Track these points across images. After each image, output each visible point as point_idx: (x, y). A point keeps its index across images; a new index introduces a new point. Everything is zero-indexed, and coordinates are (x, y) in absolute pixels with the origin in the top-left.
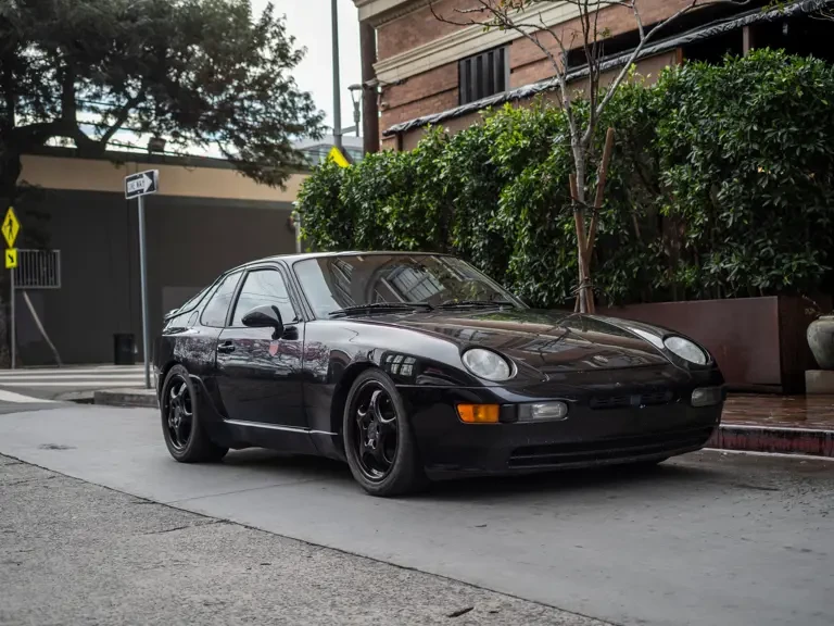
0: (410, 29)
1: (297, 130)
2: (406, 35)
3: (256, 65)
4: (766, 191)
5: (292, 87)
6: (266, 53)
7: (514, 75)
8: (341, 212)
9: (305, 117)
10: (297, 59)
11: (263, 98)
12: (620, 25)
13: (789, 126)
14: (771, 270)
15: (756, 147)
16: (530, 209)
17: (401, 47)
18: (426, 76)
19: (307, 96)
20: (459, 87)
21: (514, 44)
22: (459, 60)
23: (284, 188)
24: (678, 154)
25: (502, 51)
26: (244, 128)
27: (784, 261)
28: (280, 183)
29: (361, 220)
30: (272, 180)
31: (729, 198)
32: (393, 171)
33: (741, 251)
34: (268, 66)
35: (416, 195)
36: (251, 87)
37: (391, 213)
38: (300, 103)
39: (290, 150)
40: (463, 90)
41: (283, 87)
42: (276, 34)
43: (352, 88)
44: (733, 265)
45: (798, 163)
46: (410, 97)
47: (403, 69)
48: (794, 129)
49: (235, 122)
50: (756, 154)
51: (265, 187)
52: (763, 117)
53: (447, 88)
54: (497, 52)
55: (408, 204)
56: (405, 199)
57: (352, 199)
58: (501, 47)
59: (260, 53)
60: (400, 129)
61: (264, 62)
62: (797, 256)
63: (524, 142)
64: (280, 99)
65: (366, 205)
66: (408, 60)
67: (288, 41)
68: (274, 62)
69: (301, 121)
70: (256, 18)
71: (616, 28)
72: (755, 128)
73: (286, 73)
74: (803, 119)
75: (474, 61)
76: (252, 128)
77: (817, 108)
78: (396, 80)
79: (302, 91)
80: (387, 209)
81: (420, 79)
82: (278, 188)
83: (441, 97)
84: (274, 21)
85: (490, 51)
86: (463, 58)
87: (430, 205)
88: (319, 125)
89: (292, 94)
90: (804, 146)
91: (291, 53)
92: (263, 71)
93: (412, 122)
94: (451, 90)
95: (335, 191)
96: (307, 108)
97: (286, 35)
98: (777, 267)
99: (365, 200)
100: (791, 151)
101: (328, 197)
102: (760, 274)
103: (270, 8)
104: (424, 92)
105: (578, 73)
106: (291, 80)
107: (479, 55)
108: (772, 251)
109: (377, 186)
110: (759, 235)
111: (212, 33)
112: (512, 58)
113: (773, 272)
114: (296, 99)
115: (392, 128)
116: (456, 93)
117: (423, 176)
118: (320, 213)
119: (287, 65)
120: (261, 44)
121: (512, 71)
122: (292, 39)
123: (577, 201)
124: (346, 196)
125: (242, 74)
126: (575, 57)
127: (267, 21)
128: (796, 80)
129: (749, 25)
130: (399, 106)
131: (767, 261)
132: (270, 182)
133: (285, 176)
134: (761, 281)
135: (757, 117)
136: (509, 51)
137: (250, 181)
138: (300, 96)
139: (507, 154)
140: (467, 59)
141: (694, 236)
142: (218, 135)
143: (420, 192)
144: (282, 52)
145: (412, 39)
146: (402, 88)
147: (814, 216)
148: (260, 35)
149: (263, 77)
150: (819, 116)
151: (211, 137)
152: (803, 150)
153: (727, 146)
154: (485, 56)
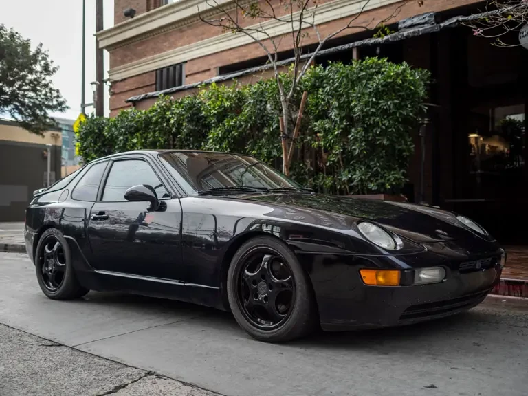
0: (129, 53)
1: (52, 108)
2: (126, 56)
3: (31, 73)
4: (379, 135)
5: (51, 85)
6: (38, 67)
7: (188, 79)
8: (103, 142)
9: (57, 101)
10: (54, 71)
11: (34, 90)
12: (249, 55)
13: (393, 100)
14: (377, 180)
15: (374, 110)
16: (229, 142)
17: (123, 62)
18: (137, 77)
19: (58, 91)
20: (156, 83)
21: (189, 62)
22: (156, 70)
23: (43, 137)
24: (321, 113)
25: (181, 66)
26: (23, 104)
27: (385, 175)
28: (42, 134)
29: (117, 147)
30: (38, 131)
31: (356, 139)
32: (137, 120)
33: (361, 169)
34: (38, 74)
35: (152, 134)
36: (28, 84)
37: (137, 143)
38: (55, 94)
39: (48, 117)
40: (158, 85)
41: (46, 85)
42: (44, 59)
43: (92, 83)
44: (357, 176)
45: (397, 120)
46: (127, 88)
47: (123, 74)
48: (397, 101)
49: (19, 102)
50: (373, 114)
51: (34, 135)
52: (378, 93)
53: (149, 84)
54: (178, 67)
55: (146, 138)
56: (145, 135)
57: (112, 135)
58: (181, 64)
59: (34, 68)
60: (135, 99)
61: (37, 72)
62: (392, 173)
63: (227, 104)
64: (44, 92)
65: (122, 138)
66: (126, 69)
67: (49, 62)
68: (41, 72)
69: (55, 103)
70: (33, 50)
71: (247, 56)
72: (374, 100)
73: (48, 78)
74: (400, 96)
75: (165, 70)
76: (28, 105)
77: (408, 91)
78: (120, 79)
79: (55, 88)
80: (135, 141)
81: (134, 78)
82: (40, 137)
83: (145, 88)
84: (42, 52)
85: (174, 66)
86: (159, 69)
87: (160, 139)
88: (63, 106)
89: (51, 89)
90: (401, 111)
91: (51, 69)
92: (36, 77)
93: (142, 96)
94: (152, 85)
95: (101, 130)
96: (58, 97)
97: (49, 59)
98: (382, 178)
99: (121, 135)
100: (394, 113)
101: (96, 133)
102: (372, 182)
103: (41, 45)
104: (135, 86)
105: (248, 71)
106: (51, 82)
107: (168, 68)
108: (379, 169)
109: (128, 128)
110: (373, 160)
111: (10, 55)
112: (186, 70)
113: (380, 181)
114: (53, 92)
115: (130, 99)
116: (154, 86)
117: (157, 123)
118: (91, 142)
119: (49, 74)
120: (35, 62)
121: (187, 76)
122: (52, 62)
123: (284, 134)
124: (109, 133)
125: (23, 78)
126: (223, 70)
127: (38, 52)
128: (397, 75)
129: (357, 47)
130: (121, 93)
131: (375, 175)
132: (37, 133)
133: (45, 130)
134: (373, 186)
135: (375, 94)
136: (185, 67)
137: (26, 132)
138: (54, 90)
139: (215, 110)
140: (161, 70)
141: (333, 159)
142: (10, 108)
143: (155, 131)
144: (46, 68)
145: (129, 58)
146: (122, 83)
147: (401, 151)
148: (34, 60)
149: (35, 80)
150: (408, 95)
151: (6, 109)
152: (401, 114)
153: (356, 109)
154: (171, 69)
